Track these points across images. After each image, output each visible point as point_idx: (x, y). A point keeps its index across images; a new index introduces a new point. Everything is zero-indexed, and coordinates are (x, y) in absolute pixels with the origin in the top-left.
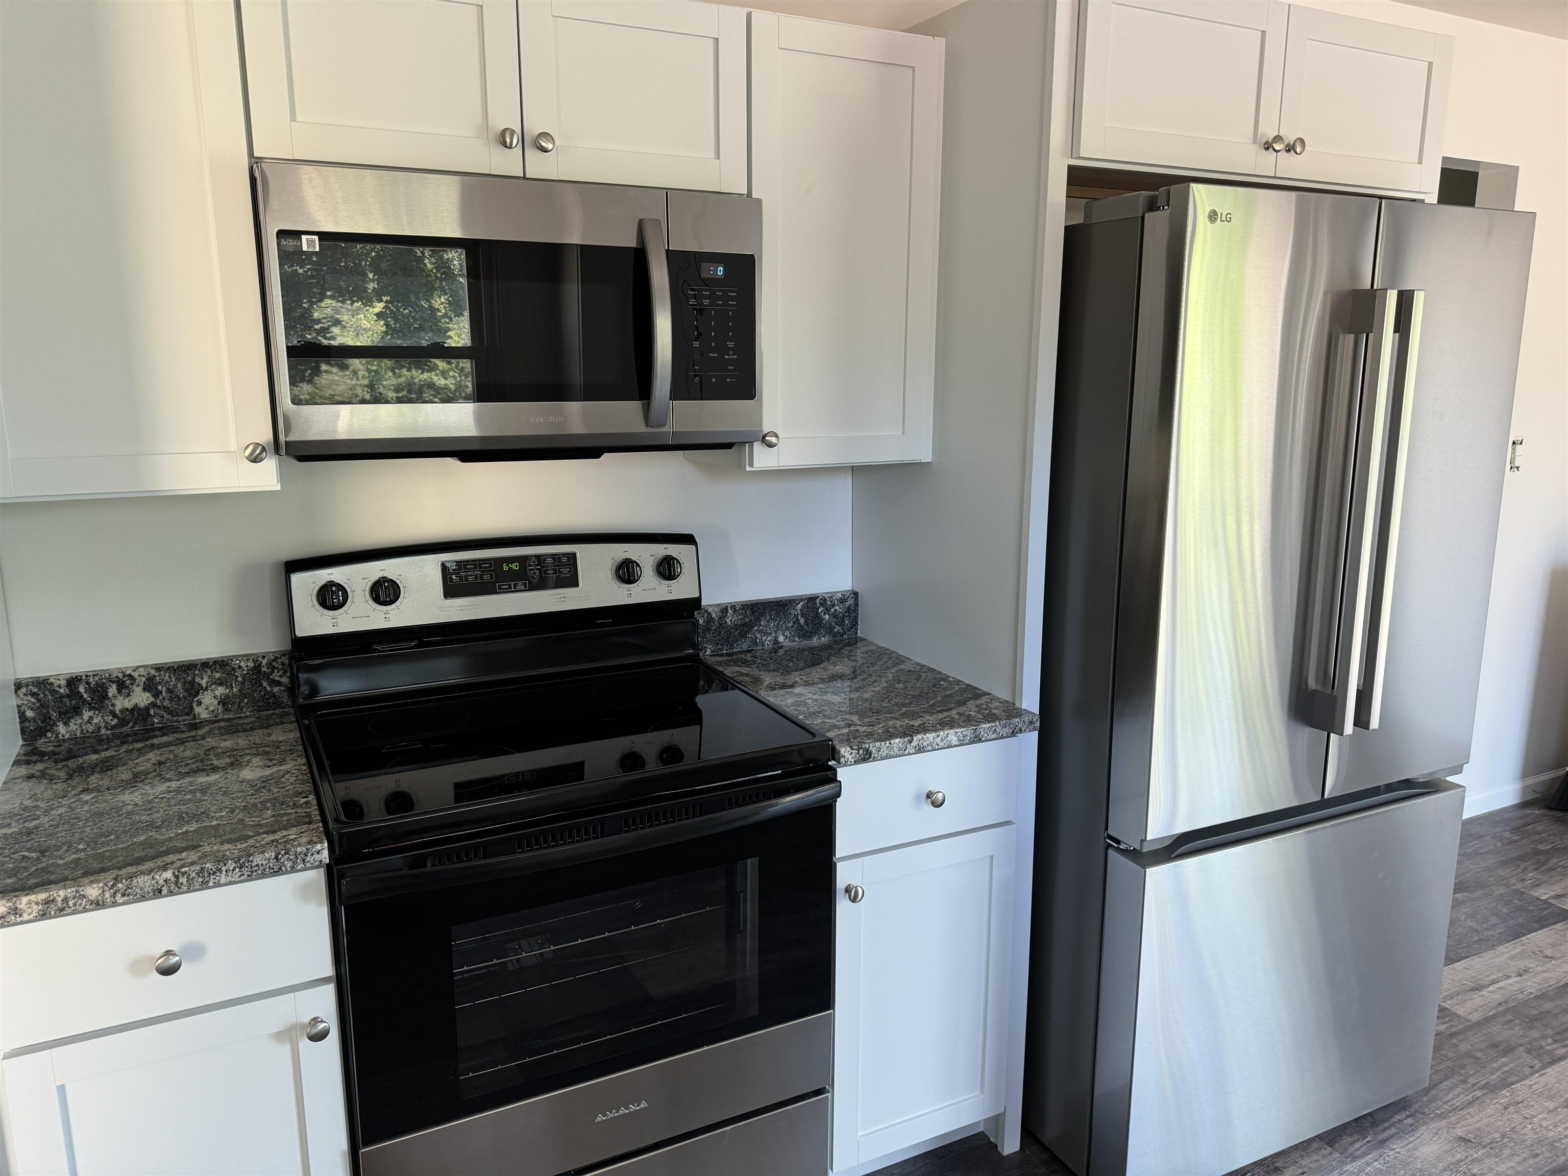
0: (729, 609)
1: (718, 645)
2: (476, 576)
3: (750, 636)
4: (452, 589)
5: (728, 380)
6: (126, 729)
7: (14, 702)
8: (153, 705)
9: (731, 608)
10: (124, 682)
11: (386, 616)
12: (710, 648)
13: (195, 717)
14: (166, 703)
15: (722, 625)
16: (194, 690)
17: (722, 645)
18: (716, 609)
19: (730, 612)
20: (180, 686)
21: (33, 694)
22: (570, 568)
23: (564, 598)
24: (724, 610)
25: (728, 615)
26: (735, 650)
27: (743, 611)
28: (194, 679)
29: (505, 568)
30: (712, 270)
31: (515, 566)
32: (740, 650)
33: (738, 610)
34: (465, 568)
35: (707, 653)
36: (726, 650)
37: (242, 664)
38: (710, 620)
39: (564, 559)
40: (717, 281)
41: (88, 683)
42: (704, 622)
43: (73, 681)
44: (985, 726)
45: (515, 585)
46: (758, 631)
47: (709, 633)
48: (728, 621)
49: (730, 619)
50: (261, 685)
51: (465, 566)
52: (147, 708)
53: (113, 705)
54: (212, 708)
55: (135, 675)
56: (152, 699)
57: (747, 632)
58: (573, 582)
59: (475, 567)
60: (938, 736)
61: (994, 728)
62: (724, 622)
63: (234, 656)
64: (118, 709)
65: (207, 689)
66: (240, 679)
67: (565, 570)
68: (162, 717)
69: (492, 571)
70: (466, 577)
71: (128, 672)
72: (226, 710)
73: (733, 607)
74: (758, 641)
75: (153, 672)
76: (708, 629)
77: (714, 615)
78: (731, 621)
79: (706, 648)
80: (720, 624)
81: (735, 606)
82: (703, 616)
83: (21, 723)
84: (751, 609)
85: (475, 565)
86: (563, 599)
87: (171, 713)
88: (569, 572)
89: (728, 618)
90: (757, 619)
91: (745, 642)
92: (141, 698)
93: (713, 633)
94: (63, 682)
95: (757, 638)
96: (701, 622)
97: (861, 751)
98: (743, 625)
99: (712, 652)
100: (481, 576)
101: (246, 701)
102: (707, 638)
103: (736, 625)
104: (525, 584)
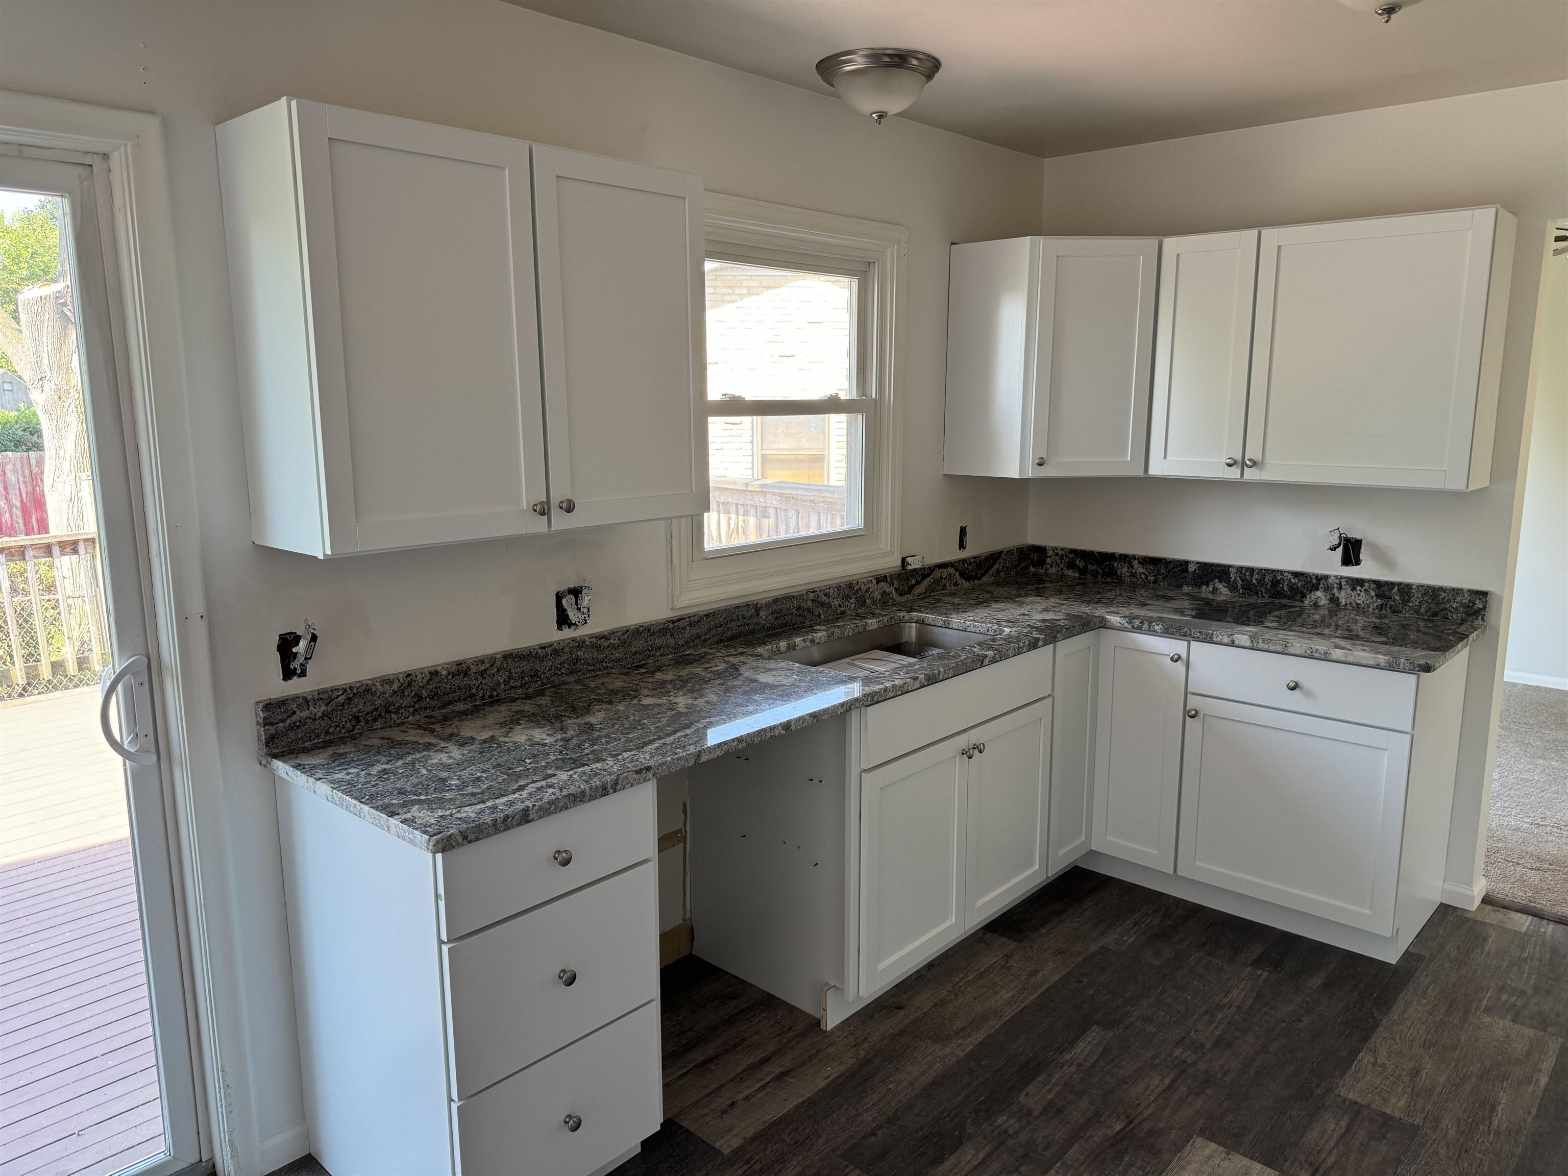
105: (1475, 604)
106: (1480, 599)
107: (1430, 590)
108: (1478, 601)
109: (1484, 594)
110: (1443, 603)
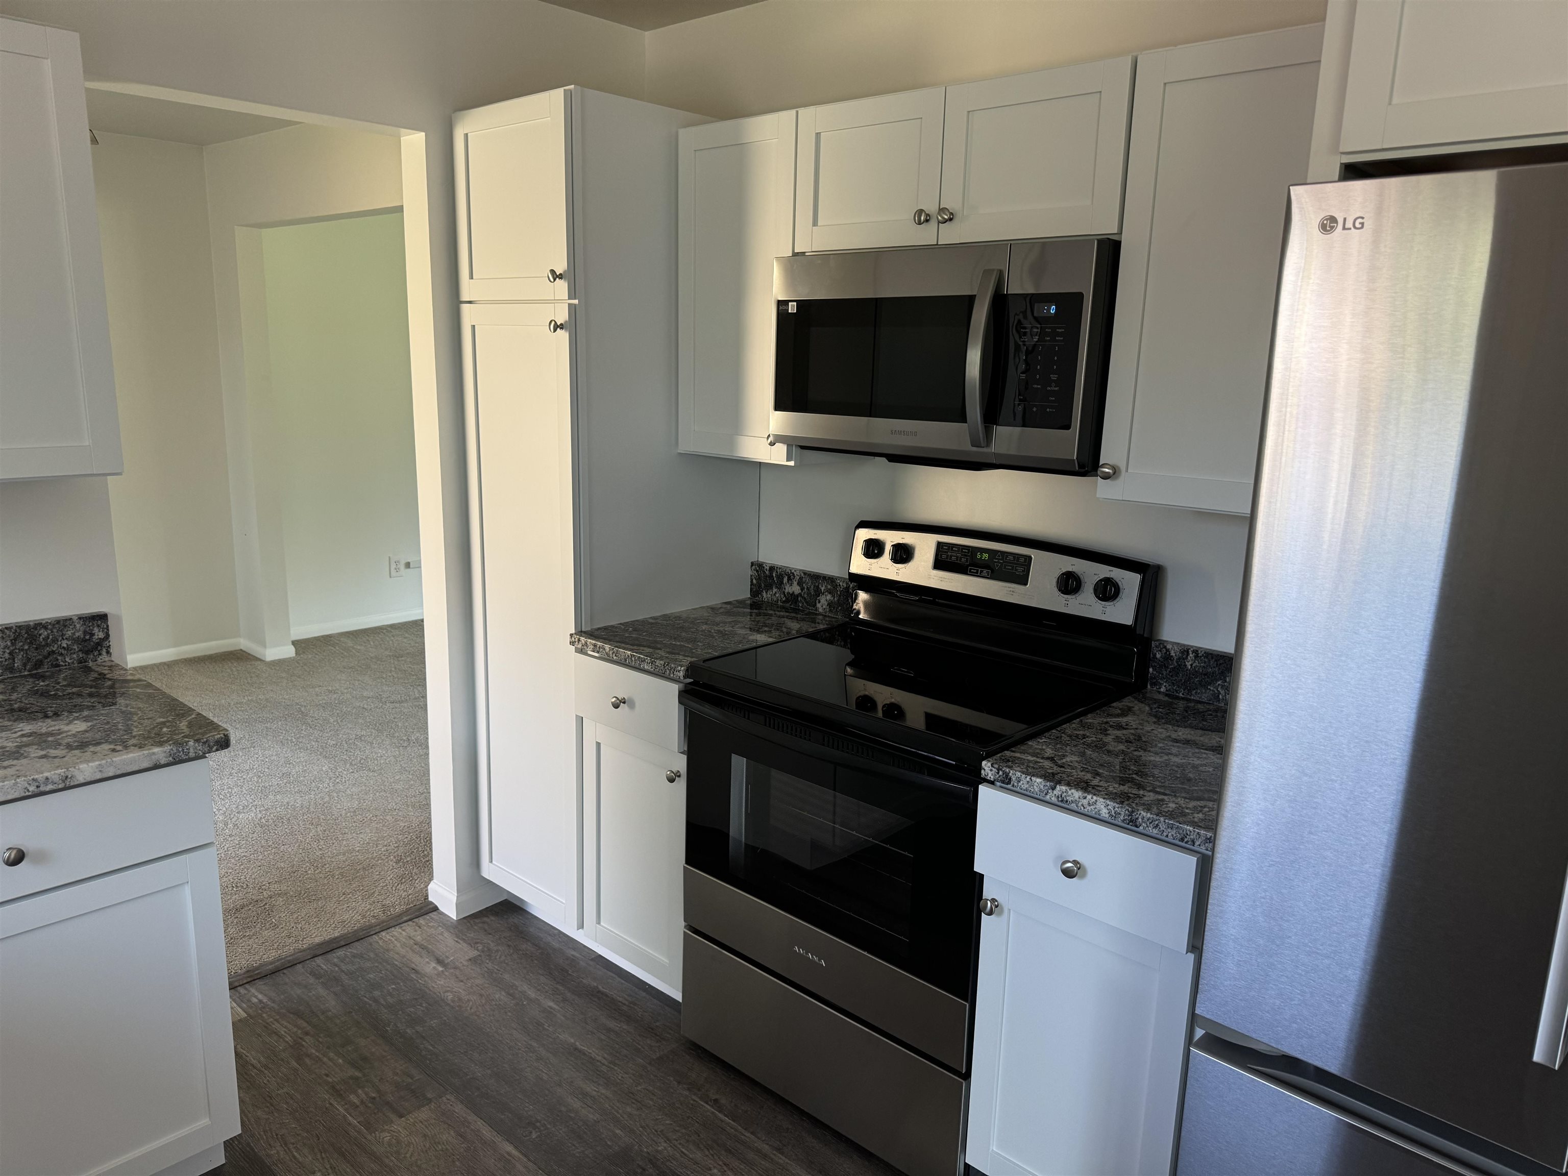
0: (1190, 652)
1: (1174, 686)
2: (957, 557)
3: (1212, 688)
4: (940, 563)
5: (1048, 410)
6: (788, 605)
7: (750, 573)
8: (800, 594)
9: (1193, 652)
10: (790, 575)
11: (898, 571)
12: (1165, 686)
13: (816, 610)
14: (806, 596)
15: (1180, 667)
16: (818, 593)
17: (1178, 686)
18: (1176, 648)
19: (1191, 655)
20: (812, 587)
21: (757, 571)
22: (1025, 568)
23: (1013, 592)
24: (1185, 651)
25: (1189, 658)
26: (1192, 697)
27: (1206, 660)
28: (818, 585)
29: (979, 556)
30: (1045, 309)
31: (985, 556)
32: (1198, 699)
33: (1201, 657)
34: (952, 550)
35: (1162, 690)
36: (1183, 694)
37: (841, 583)
38: (1167, 657)
39: (1022, 560)
40: (1048, 319)
41: (777, 572)
42: (1161, 657)
43: (772, 568)
44: (1145, 814)
45: (981, 572)
46: (1222, 687)
47: (1166, 671)
48: (1188, 665)
49: (1190, 663)
50: (848, 600)
51: (952, 547)
52: (797, 596)
53: (785, 589)
54: (824, 607)
55: (795, 573)
56: (800, 591)
57: (1210, 684)
58: (1023, 580)
59: (958, 551)
60: (1085, 798)
61: (1157, 822)
62: (1183, 664)
63: (838, 577)
64: (786, 591)
65: (823, 594)
66: (839, 593)
67: (1020, 569)
68: (803, 603)
69: (969, 556)
70: (951, 556)
71: (793, 571)
72: (830, 611)
73: (1196, 651)
74: (1221, 697)
75: (802, 574)
76: (1165, 666)
77: (1173, 654)
78: (1191, 665)
79: (1161, 684)
80: (1179, 665)
81: (1197, 651)
82: (1160, 651)
83: (751, 585)
84: (1216, 661)
85: (959, 548)
86: (1011, 593)
87: (807, 602)
88: (1023, 571)
89: (1188, 662)
90: (1222, 672)
91: (1205, 693)
92: (796, 589)
93: (1170, 672)
94: (768, 568)
95: (1219, 693)
96: (1158, 656)
97: (1001, 773)
98: (1205, 675)
99: (1167, 690)
100: (961, 558)
101: (840, 608)
102: (1163, 674)
103: (1196, 672)
104: (988, 573)
105: (94, 635)
106: (98, 626)
107: (23, 632)
108: (96, 630)
109: (102, 618)
110: (47, 645)
